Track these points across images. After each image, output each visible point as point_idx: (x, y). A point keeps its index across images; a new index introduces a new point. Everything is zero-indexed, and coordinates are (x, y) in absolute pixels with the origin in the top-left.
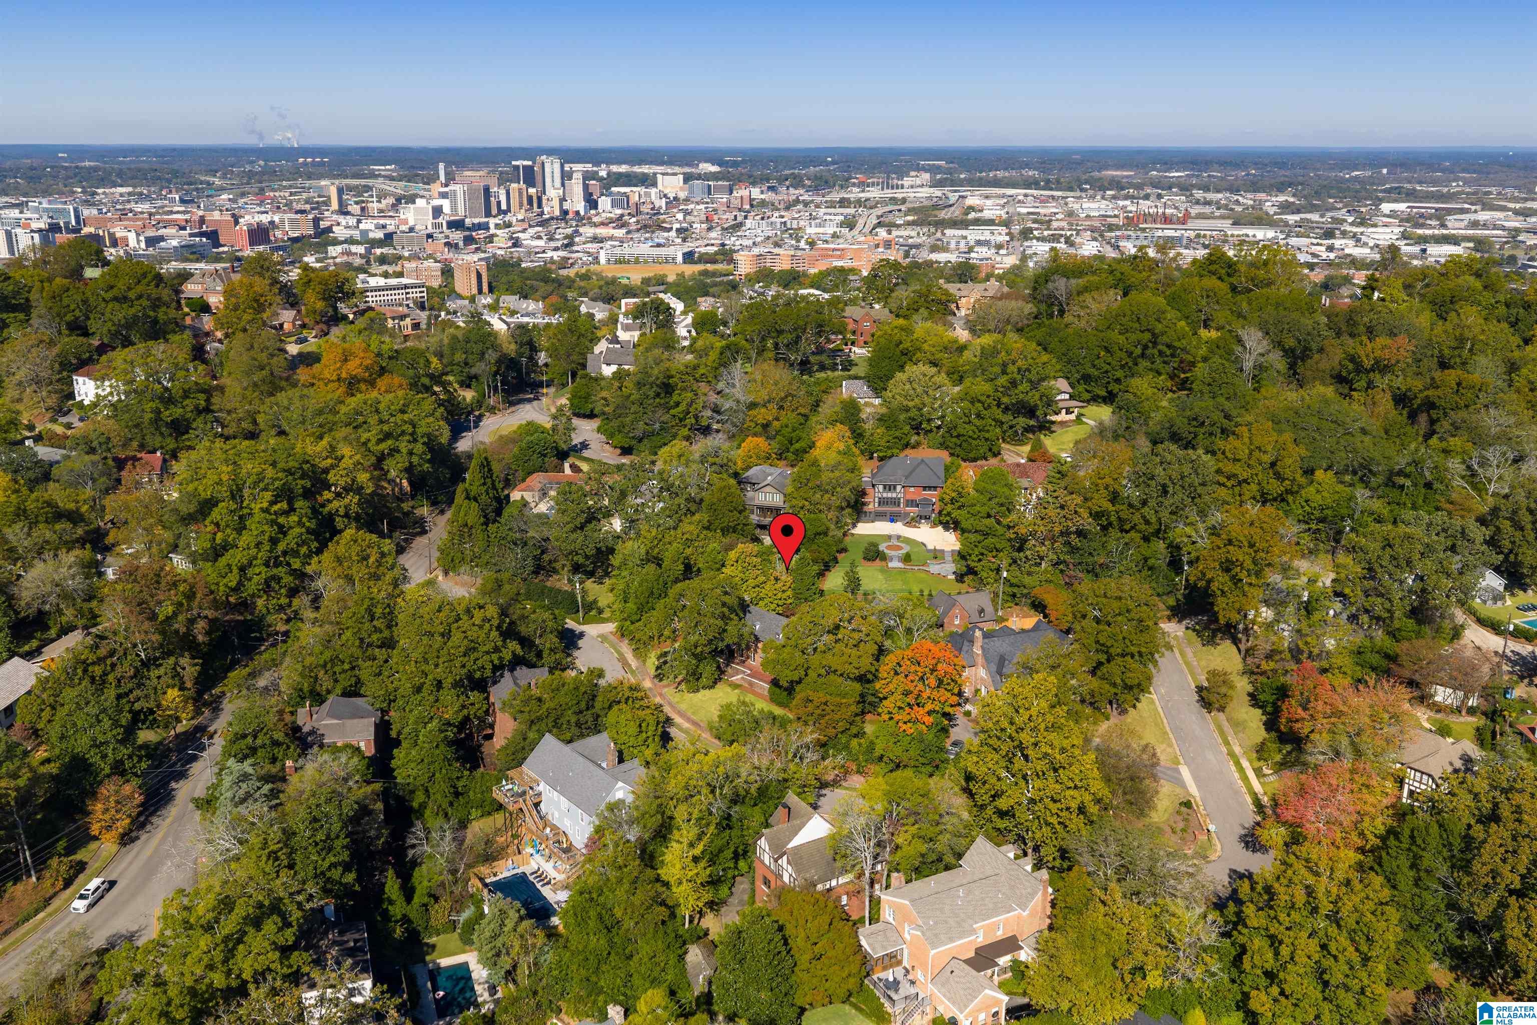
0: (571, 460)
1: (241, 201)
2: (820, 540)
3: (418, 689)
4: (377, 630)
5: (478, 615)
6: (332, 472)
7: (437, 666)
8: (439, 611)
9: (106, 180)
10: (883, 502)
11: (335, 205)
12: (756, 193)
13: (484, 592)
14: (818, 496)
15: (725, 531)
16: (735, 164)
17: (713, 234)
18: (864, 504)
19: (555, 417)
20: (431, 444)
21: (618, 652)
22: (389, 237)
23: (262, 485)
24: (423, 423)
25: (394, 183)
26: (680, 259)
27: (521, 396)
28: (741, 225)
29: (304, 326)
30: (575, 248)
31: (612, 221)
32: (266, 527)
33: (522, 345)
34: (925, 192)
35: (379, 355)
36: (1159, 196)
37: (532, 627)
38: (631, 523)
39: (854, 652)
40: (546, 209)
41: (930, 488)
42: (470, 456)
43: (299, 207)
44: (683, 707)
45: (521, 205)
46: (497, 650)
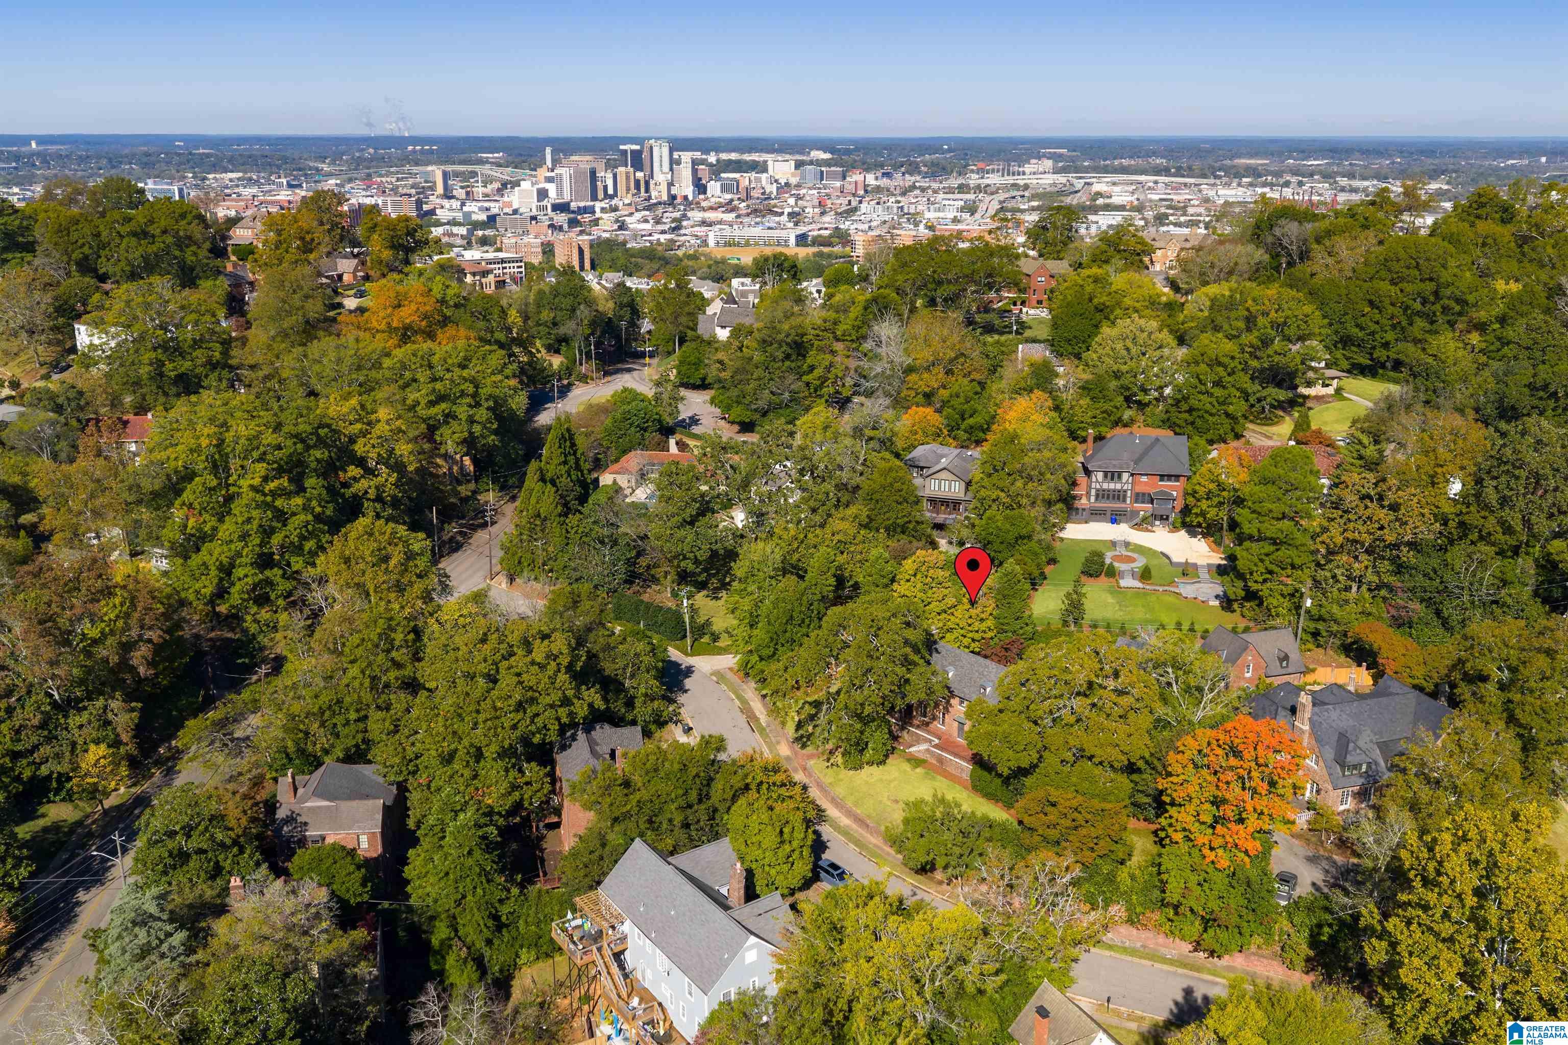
0: (678, 436)
1: (348, 187)
2: (1023, 548)
3: (448, 759)
4: (398, 665)
5: (539, 652)
6: (361, 441)
7: (475, 726)
8: (484, 641)
9: (218, 167)
10: (1102, 495)
11: (440, 190)
12: (871, 179)
13: (552, 612)
14: (1019, 484)
15: (891, 530)
16: (848, 152)
17: (826, 218)
18: (1074, 498)
19: (658, 384)
20: (498, 408)
21: (740, 697)
22: (492, 219)
23: (255, 454)
24: (488, 381)
25: (501, 169)
26: (792, 241)
27: (620, 366)
28: (855, 209)
29: (367, 278)
30: (683, 231)
31: (721, 205)
32: (255, 513)
33: (622, 306)
34: (1048, 180)
35: (443, 301)
36: (1300, 184)
37: (620, 663)
38: (759, 517)
39: (1122, 728)
40: (654, 194)
41: (1169, 477)
42: (549, 428)
43: (405, 191)
44: (840, 791)
45: (628, 190)
46: (566, 702)
